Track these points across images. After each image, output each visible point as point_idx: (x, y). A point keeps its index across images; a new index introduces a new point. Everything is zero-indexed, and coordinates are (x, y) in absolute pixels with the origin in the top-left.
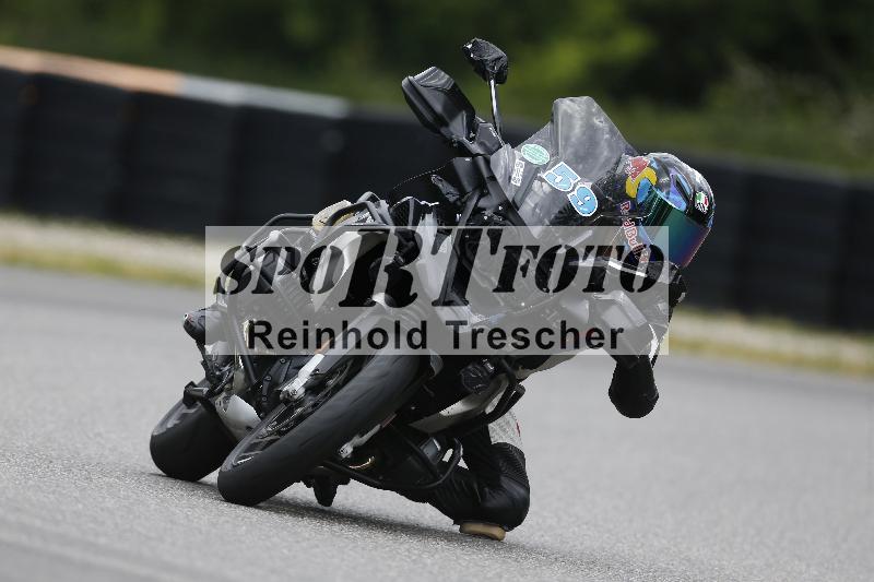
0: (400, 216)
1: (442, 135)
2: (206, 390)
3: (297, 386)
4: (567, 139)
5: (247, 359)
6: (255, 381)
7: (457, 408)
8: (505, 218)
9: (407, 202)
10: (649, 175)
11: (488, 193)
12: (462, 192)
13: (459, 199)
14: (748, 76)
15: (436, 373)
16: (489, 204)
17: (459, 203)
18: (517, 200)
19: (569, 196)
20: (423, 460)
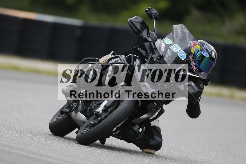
0: (129, 60)
1: (140, 36)
2: (68, 110)
3: (100, 110)
4: (177, 36)
5: (83, 102)
6: (85, 108)
7: (145, 116)
8: (160, 60)
9: (131, 56)
10: (198, 47)
11: (155, 53)
12: (147, 53)
13: (146, 55)
14: (196, 14)
15: (139, 106)
16: (155, 56)
17: (146, 56)
18: (164, 55)
19: (178, 54)
20: (134, 131)
